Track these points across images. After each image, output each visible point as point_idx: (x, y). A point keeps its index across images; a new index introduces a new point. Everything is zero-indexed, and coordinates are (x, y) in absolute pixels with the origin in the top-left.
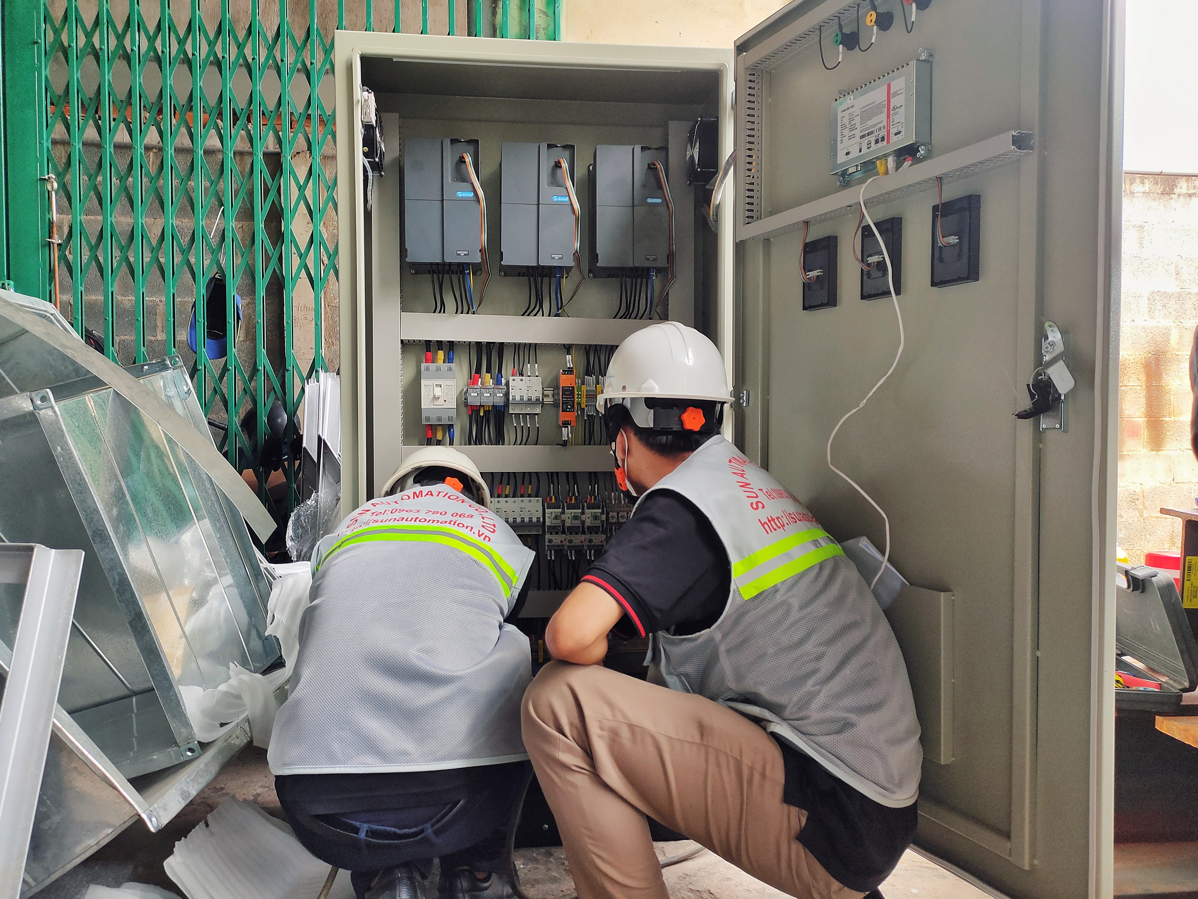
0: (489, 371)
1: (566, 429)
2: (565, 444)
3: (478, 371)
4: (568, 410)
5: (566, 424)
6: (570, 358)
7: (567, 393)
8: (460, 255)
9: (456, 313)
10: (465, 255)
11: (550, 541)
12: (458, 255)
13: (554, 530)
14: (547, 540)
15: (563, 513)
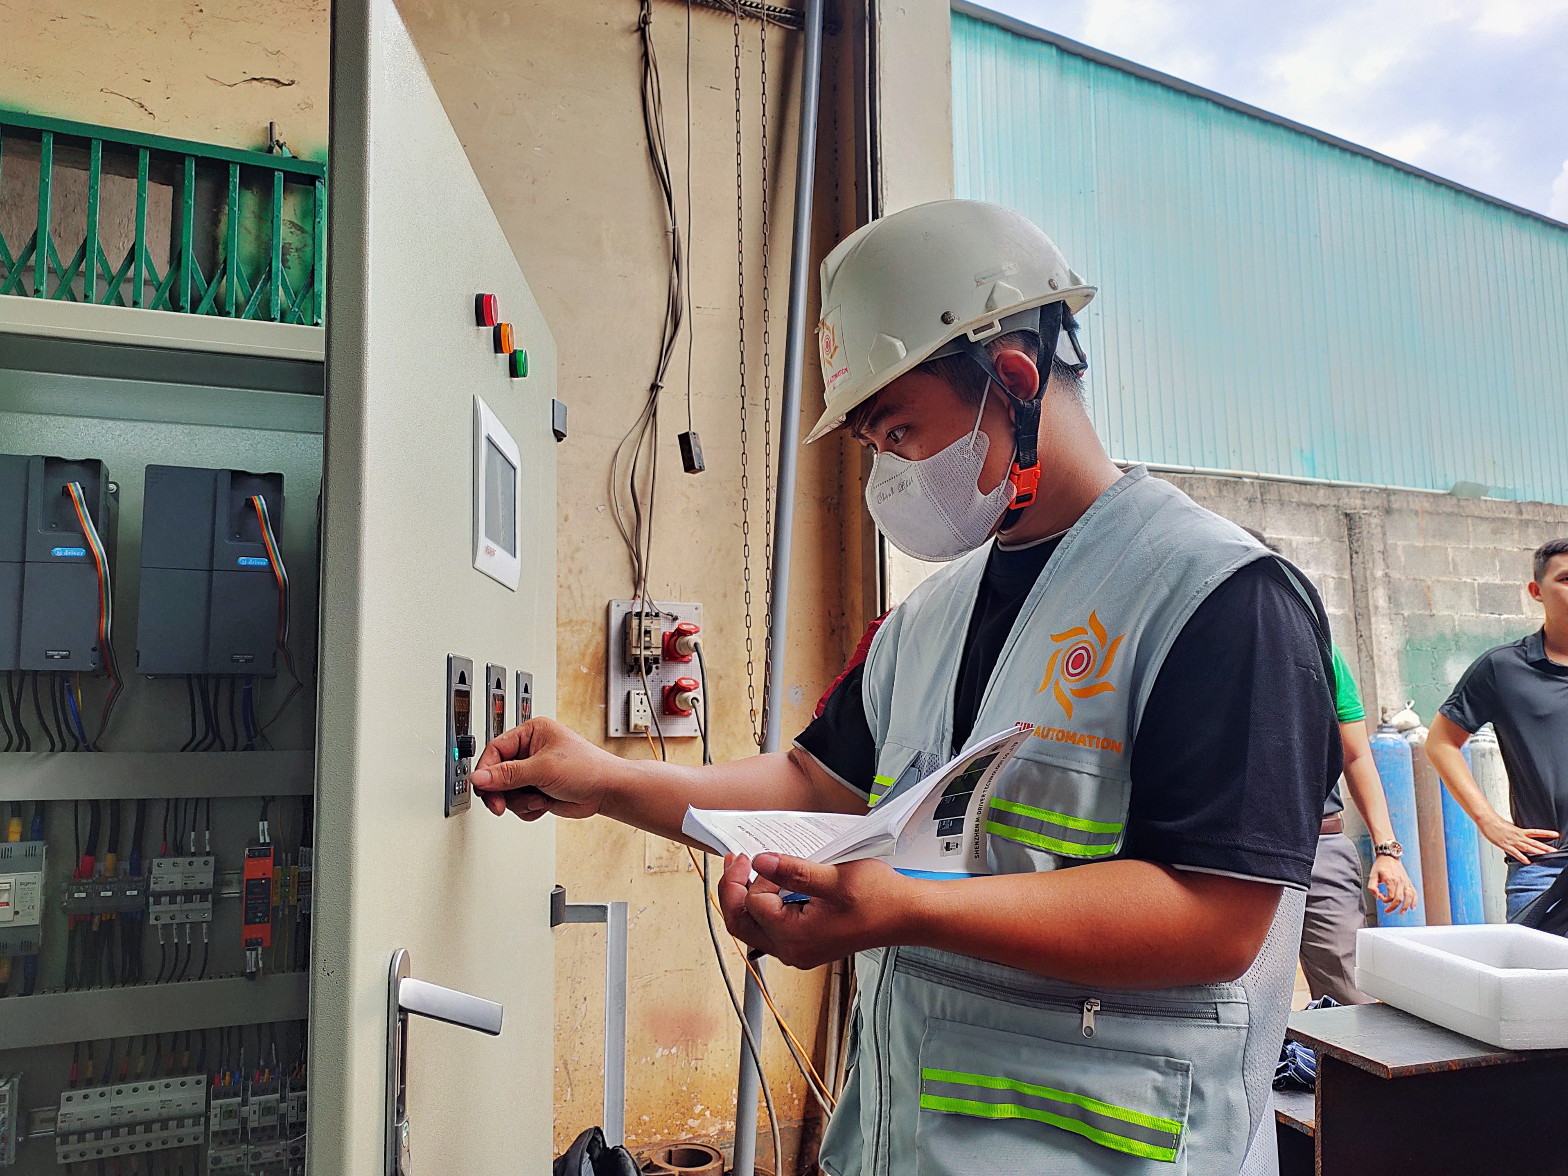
0: (113, 848)
1: (254, 953)
2: (252, 976)
3: (92, 850)
4: (258, 920)
5: (251, 944)
6: (266, 827)
7: (257, 890)
8: (52, 657)
9: (52, 750)
10: (62, 657)
11: (217, 1161)
12: (48, 657)
13: (226, 1137)
14: (209, 1160)
15: (245, 1103)
